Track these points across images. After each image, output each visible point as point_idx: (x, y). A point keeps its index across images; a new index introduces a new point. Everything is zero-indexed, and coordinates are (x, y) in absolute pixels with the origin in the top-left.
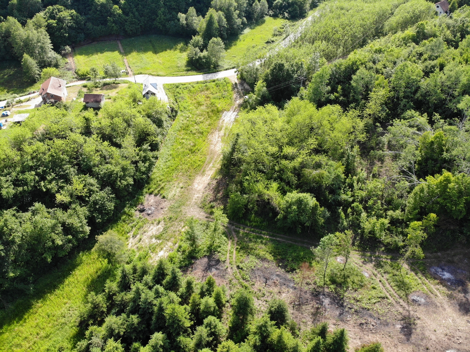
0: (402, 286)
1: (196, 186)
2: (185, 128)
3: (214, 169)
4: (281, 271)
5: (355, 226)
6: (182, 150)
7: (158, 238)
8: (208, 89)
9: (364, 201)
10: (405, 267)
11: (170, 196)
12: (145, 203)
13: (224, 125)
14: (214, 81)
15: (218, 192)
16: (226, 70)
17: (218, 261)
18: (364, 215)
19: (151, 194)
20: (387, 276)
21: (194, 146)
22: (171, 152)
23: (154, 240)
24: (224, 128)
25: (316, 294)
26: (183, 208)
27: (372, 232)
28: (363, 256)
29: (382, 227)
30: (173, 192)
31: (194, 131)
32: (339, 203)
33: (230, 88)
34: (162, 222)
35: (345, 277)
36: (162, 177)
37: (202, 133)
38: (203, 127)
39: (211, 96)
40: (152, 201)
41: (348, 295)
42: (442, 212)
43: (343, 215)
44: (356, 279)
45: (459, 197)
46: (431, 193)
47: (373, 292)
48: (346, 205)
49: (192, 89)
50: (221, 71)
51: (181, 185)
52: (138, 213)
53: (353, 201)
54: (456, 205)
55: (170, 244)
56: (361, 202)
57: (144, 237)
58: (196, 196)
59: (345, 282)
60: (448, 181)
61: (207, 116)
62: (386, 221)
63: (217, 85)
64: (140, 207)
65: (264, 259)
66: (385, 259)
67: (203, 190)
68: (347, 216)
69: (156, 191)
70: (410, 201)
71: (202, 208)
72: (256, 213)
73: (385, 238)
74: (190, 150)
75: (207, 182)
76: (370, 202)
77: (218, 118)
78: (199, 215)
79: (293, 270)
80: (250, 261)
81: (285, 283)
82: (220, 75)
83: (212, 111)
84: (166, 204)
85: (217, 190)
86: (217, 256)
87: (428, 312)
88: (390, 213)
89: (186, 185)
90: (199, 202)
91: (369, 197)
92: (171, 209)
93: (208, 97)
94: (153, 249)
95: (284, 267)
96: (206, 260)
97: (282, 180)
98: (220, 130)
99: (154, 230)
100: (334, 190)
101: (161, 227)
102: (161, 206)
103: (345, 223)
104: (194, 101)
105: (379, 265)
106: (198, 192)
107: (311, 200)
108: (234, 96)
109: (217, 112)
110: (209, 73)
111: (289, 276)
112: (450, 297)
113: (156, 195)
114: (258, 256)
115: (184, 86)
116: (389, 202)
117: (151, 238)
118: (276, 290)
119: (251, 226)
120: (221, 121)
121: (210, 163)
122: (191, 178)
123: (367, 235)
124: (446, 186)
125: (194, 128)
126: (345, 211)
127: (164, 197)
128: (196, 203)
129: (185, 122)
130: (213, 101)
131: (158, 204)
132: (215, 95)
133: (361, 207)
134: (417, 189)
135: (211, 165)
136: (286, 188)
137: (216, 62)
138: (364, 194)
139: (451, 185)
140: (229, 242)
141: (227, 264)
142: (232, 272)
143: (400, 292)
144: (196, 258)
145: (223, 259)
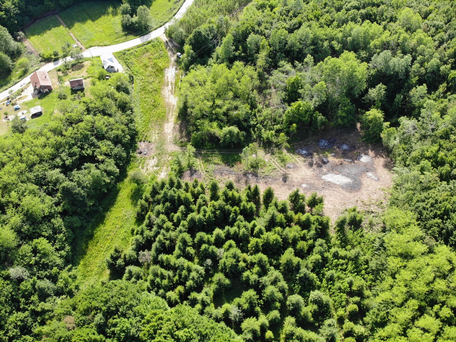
0: (283, 160)
1: (166, 130)
2: (144, 89)
3: (174, 117)
4: (227, 168)
5: (260, 136)
6: (147, 107)
7: (157, 166)
8: (147, 51)
9: (262, 122)
10: (285, 151)
11: (153, 141)
12: (140, 148)
13: (169, 80)
14: (149, 42)
15: (182, 132)
16: (155, 29)
17: (195, 171)
18: (263, 130)
19: (140, 141)
20: (276, 159)
21: (155, 102)
22: (141, 110)
23: (155, 168)
24: (170, 84)
25: (245, 174)
26: (164, 146)
27: (268, 138)
28: (265, 151)
29: (272, 135)
30: (154, 138)
31: (151, 90)
32: (250, 126)
33: (164, 47)
34: (155, 157)
35: (257, 164)
36: (144, 129)
37: (156, 91)
38: (155, 85)
39: (151, 56)
40: (143, 146)
41: (259, 171)
42: (299, 122)
43: (253, 132)
44: (262, 163)
45: (306, 113)
46: (293, 113)
47: (270, 168)
48: (254, 126)
49: (136, 53)
50: (152, 31)
51: (157, 132)
52: (138, 155)
53: (257, 123)
54: (305, 117)
55: (165, 168)
56: (261, 123)
57: (149, 168)
58: (169, 137)
59: (258, 166)
60: (299, 106)
61: (155, 75)
62: (273, 132)
63: (153, 46)
64: (138, 151)
65: (218, 164)
66: (276, 150)
67: (171, 132)
68: (255, 132)
69: (143, 139)
70: (284, 117)
71: (176, 144)
72: (208, 141)
73: (274, 140)
74: (153, 106)
75: (172, 126)
76: (265, 123)
77: (163, 76)
78: (176, 149)
79: (233, 166)
80: (212, 167)
81: (230, 173)
82: (153, 35)
83: (157, 70)
84: (152, 146)
85: (181, 131)
86: (194, 168)
87: (294, 171)
88: (275, 126)
89: (160, 131)
90: (172, 140)
91: (265, 119)
92: (157, 148)
93: (150, 59)
94: (157, 173)
95: (229, 165)
96: (189, 172)
97: (218, 120)
98: (168, 85)
99: (152, 162)
100: (246, 120)
101: (156, 160)
102: (150, 148)
103: (255, 137)
104: (141, 65)
105: (273, 154)
106: (169, 134)
107: (235, 129)
108: (169, 53)
109: (160, 71)
110: (143, 35)
111: (232, 169)
112: (305, 161)
113: (144, 142)
114: (215, 164)
115: (130, 52)
116: (275, 120)
117: (153, 167)
118: (227, 177)
119: (207, 149)
120: (166, 78)
121: (169, 113)
122: (161, 126)
123: (266, 141)
124: (299, 109)
125: (150, 88)
126: (254, 130)
127: (150, 142)
128: (171, 142)
129: (141, 84)
130: (155, 61)
131: (148, 147)
132: (155, 55)
133: (261, 126)
134: (286, 112)
135: (171, 114)
136: (222, 124)
137: (146, 24)
138: (262, 118)
139: (301, 108)
140: (198, 160)
141: (200, 171)
142: (204, 174)
143: (282, 164)
144: (183, 172)
145: (197, 169)
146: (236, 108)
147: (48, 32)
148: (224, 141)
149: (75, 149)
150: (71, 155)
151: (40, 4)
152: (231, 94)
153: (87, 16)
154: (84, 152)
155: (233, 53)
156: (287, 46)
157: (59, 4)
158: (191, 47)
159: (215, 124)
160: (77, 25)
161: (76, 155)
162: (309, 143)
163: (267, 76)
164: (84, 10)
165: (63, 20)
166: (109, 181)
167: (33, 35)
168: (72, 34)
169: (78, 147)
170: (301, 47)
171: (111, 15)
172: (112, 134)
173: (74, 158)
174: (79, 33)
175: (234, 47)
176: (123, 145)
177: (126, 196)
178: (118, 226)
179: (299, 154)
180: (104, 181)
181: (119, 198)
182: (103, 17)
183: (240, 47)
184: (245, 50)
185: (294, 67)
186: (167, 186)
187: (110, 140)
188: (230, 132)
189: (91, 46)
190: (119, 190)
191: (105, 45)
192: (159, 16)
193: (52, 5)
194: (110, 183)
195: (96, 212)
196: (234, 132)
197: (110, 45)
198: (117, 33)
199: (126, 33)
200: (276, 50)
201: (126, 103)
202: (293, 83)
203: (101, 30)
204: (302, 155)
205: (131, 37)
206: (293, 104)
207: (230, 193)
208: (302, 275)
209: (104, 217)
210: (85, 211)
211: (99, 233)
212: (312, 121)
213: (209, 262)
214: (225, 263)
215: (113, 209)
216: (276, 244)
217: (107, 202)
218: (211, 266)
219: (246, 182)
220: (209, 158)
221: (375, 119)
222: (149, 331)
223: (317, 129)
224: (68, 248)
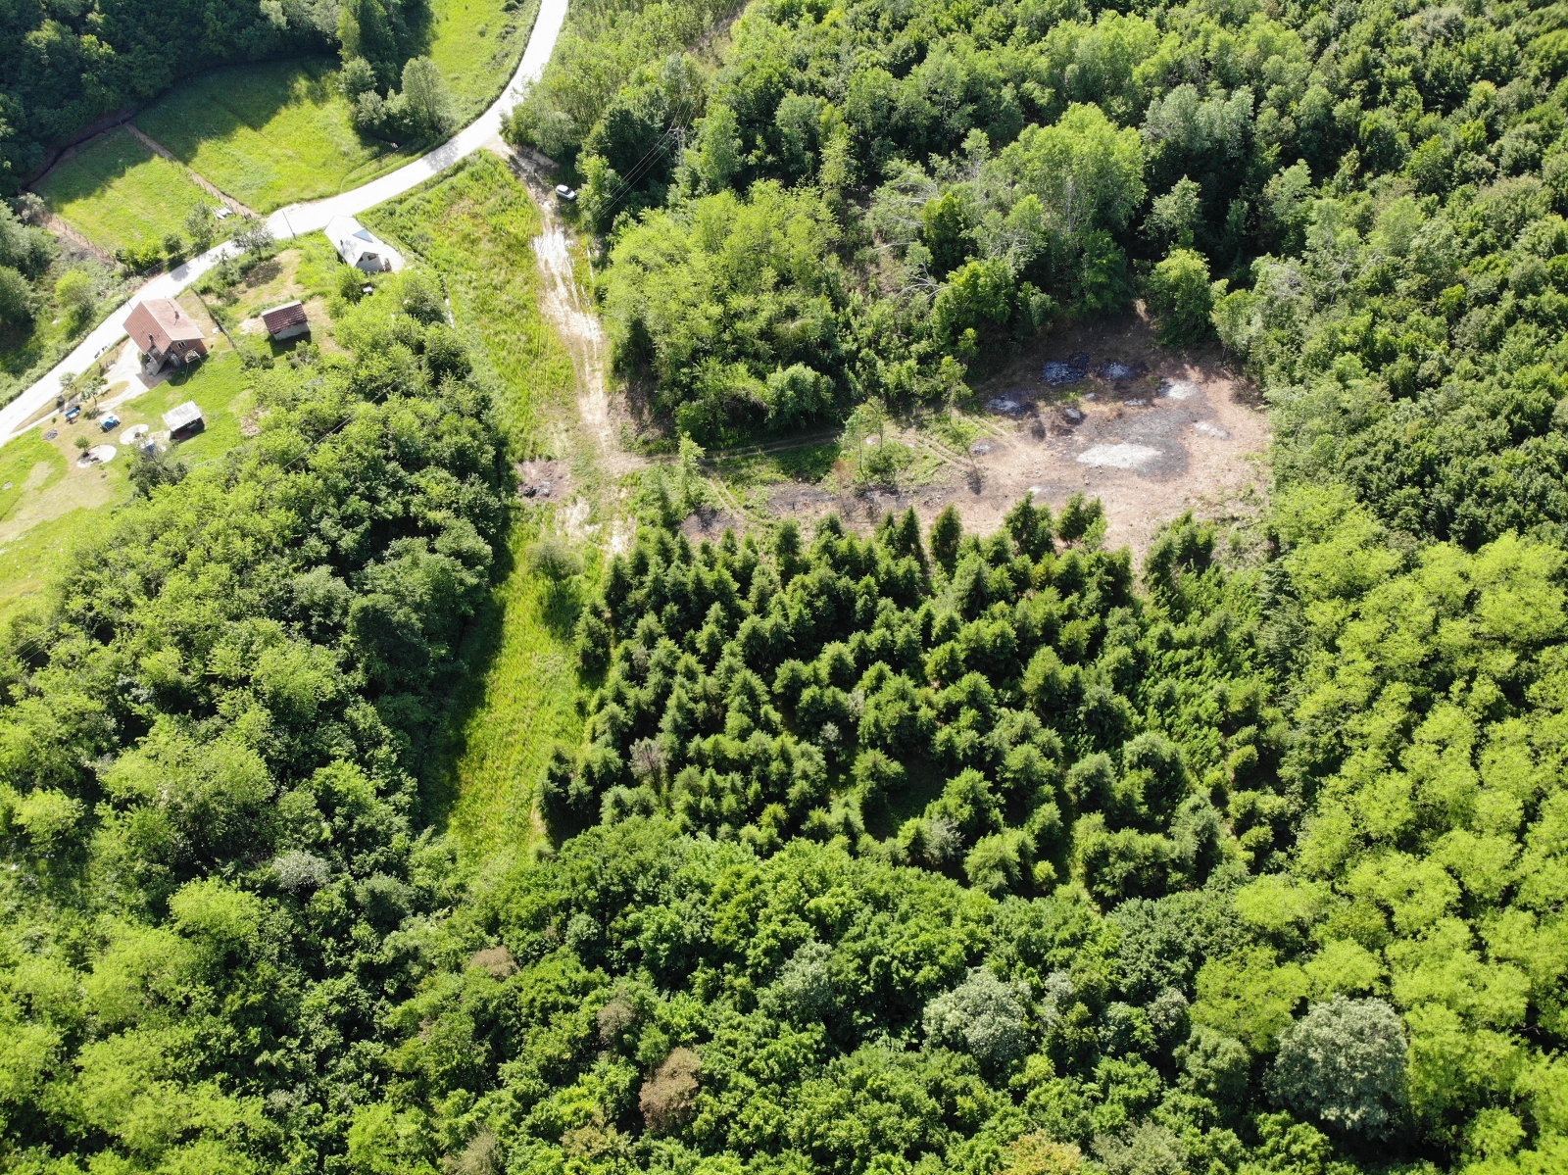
0: (957, 437)
1: (590, 417)
2: (483, 308)
3: (599, 374)
4: (805, 487)
5: (874, 385)
6: (512, 359)
7: (592, 522)
8: (461, 195)
9: (872, 343)
10: (955, 414)
11: (558, 454)
12: (527, 480)
13: (554, 271)
14: (459, 168)
15: (641, 413)
16: (466, 126)
17: (714, 512)
18: (880, 363)
19: (521, 461)
20: (936, 437)
21: (530, 341)
22: (496, 371)
23: (589, 529)
24: (559, 281)
25: (862, 494)
26: (595, 462)
27: (899, 385)
28: (898, 423)
29: (911, 373)
30: (558, 445)
31: (509, 309)
32: (840, 361)
33: (509, 176)
34: (580, 498)
35: (887, 459)
36: (521, 425)
37: (525, 307)
38: (516, 291)
39: (478, 209)
40: (534, 472)
41: (899, 478)
42: (981, 322)
43: (851, 375)
44: (901, 456)
45: (996, 294)
46: (958, 297)
47: (927, 463)
48: (853, 356)
49: (429, 207)
50: (455, 133)
51: (562, 426)
52: (526, 501)
53: (859, 350)
54: (995, 306)
55: (617, 523)
56: (869, 345)
57: (570, 531)
58: (602, 435)
59: (890, 465)
60: (975, 276)
61: (505, 264)
62: (912, 363)
63: (475, 177)
64: (521, 490)
65: (774, 483)
66: (927, 414)
67: (606, 421)
68: (857, 375)
69: (528, 452)
70: (934, 318)
71: (629, 449)
72: (725, 424)
73: (919, 387)
74: (529, 352)
75: (604, 403)
76: (883, 342)
77: (531, 258)
78: (635, 463)
79: (819, 479)
80: (758, 494)
81: (818, 498)
82: (464, 145)
83: (509, 247)
84: (559, 469)
85: (636, 412)
86: (706, 506)
87: (996, 459)
88: (914, 348)
89: (571, 423)
90: (615, 443)
91: (878, 333)
92: (576, 471)
93: (475, 216)
94: (599, 540)
95: (807, 480)
96: (694, 518)
97: (747, 356)
98: (554, 287)
99: (576, 514)
100: (827, 343)
101: (583, 505)
102: (556, 475)
103: (859, 387)
104: (455, 238)
105: (921, 426)
106: (601, 426)
107: (805, 373)
108: (532, 192)
109: (518, 249)
110: (433, 149)
111: (818, 488)
112: (1019, 428)
113: (532, 460)
114: (763, 482)
115: (406, 206)
116: (908, 331)
117: (581, 526)
118: (810, 511)
119: (727, 447)
120: (542, 265)
121: (582, 365)
122: (569, 407)
123: (893, 392)
124: (975, 286)
125: (501, 300)
126: (852, 368)
127: (549, 458)
128: (612, 447)
129: (472, 294)
130: (494, 221)
131: (548, 473)
132: (489, 204)
133: (872, 353)
134: (939, 300)
135: (588, 369)
136: (761, 365)
137: (431, 115)
138: (869, 331)
139: (981, 281)
140: (710, 482)
141: (729, 511)
142: (741, 517)
143: (958, 448)
144: (678, 523)
145: (718, 507)
146: (792, 313)
147: (117, 183)
148: (779, 413)
149: (355, 503)
150: (349, 521)
151: (68, 97)
152: (769, 275)
153: (230, 116)
154: (380, 509)
155: (740, 159)
156: (895, 117)
157: (133, 91)
158: (604, 159)
159: (741, 368)
160: (206, 148)
161: (361, 520)
162: (1017, 379)
163: (857, 209)
164: (213, 98)
165: (154, 138)
166: (475, 581)
167: (69, 198)
168: (197, 179)
169: (363, 497)
170: (935, 111)
171: (308, 103)
172: (446, 447)
173: (361, 529)
174: (224, 173)
175: (739, 142)
176: (484, 476)
177: (528, 619)
178: (533, 703)
179: (996, 411)
180: (461, 582)
181: (509, 629)
182: (284, 111)
183: (759, 140)
184: (773, 147)
185: (931, 172)
186: (654, 560)
187: (444, 466)
188: (794, 383)
189: (279, 206)
190: (504, 606)
191: (322, 197)
192: (463, 85)
193: (111, 96)
194: (478, 586)
195: (454, 677)
196: (804, 381)
197: (337, 193)
198: (345, 154)
199: (376, 149)
200: (864, 132)
201: (456, 355)
202: (941, 215)
203: (290, 153)
204: (1005, 414)
205: (391, 160)
206: (951, 275)
207: (842, 546)
208: (1093, 704)
209: (482, 687)
210: (424, 677)
211: (479, 734)
212: (1018, 311)
213: (831, 730)
214: (877, 724)
215: (501, 660)
216: (1003, 644)
217: (477, 646)
218: (837, 742)
219: (871, 514)
220: (743, 471)
221: (1187, 277)
222: (736, 918)
223: (1032, 333)
224: (410, 783)
